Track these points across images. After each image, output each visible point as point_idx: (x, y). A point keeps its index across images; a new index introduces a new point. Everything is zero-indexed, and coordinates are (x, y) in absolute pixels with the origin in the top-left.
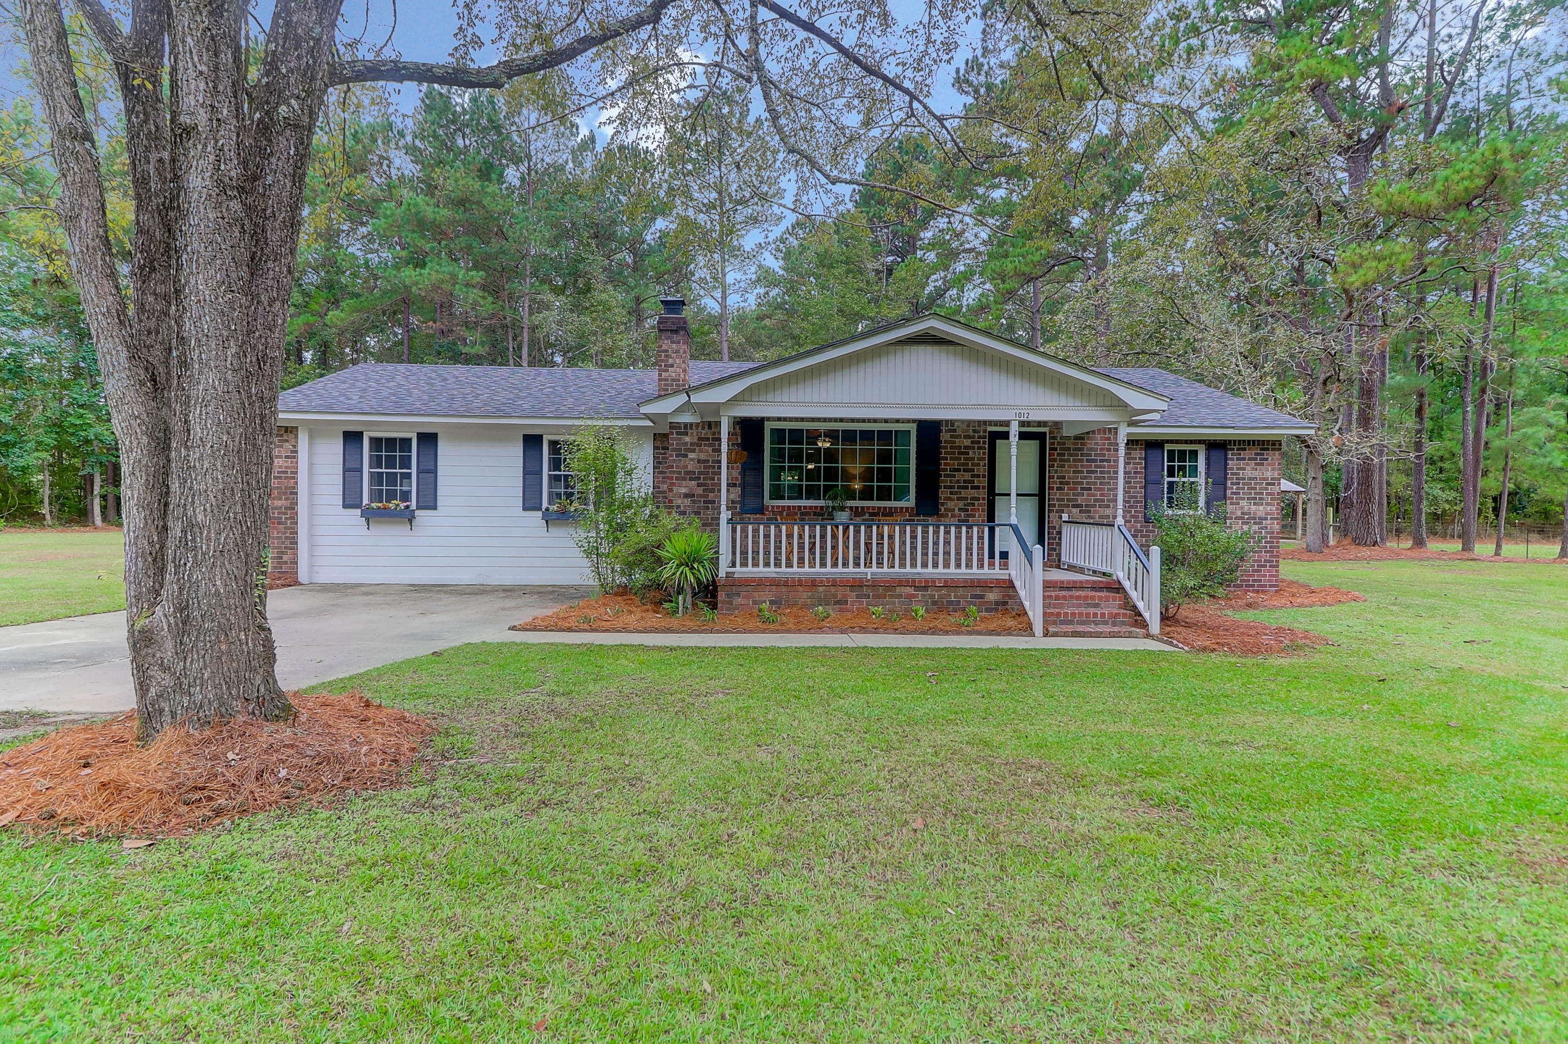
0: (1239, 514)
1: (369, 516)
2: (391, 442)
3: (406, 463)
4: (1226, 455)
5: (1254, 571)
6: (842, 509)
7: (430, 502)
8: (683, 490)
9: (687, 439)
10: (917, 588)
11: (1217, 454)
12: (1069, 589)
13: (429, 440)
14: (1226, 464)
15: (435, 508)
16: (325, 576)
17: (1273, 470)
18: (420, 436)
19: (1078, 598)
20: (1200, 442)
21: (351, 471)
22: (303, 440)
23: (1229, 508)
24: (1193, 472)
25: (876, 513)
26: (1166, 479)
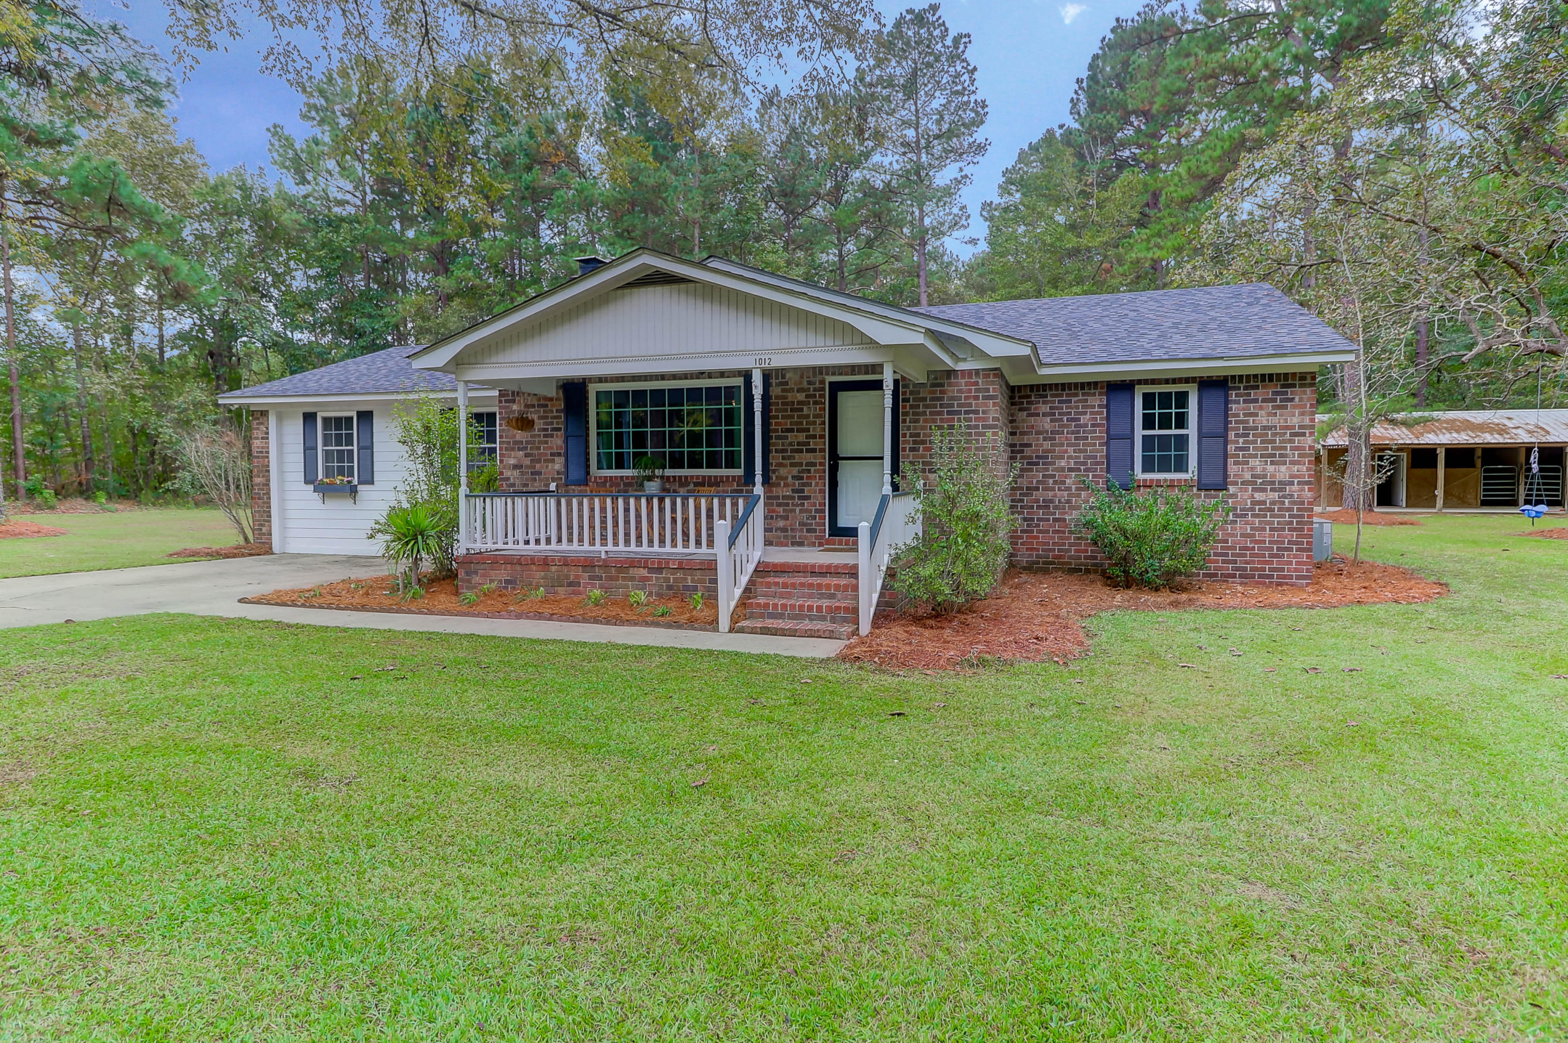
0: (1248, 476)
1: (325, 490)
2: (338, 420)
3: (350, 440)
4: (1227, 396)
5: (1271, 556)
6: (650, 479)
7: (368, 477)
8: (512, 461)
9: (515, 407)
10: (651, 570)
11: (1215, 396)
12: (822, 574)
13: (366, 417)
14: (1227, 409)
15: (372, 483)
16: (294, 547)
17: (1302, 414)
18: (360, 414)
19: (811, 586)
20: (1187, 380)
21: (309, 449)
22: (272, 420)
23: (1232, 469)
24: (1181, 422)
25: (702, 482)
26: (1139, 432)
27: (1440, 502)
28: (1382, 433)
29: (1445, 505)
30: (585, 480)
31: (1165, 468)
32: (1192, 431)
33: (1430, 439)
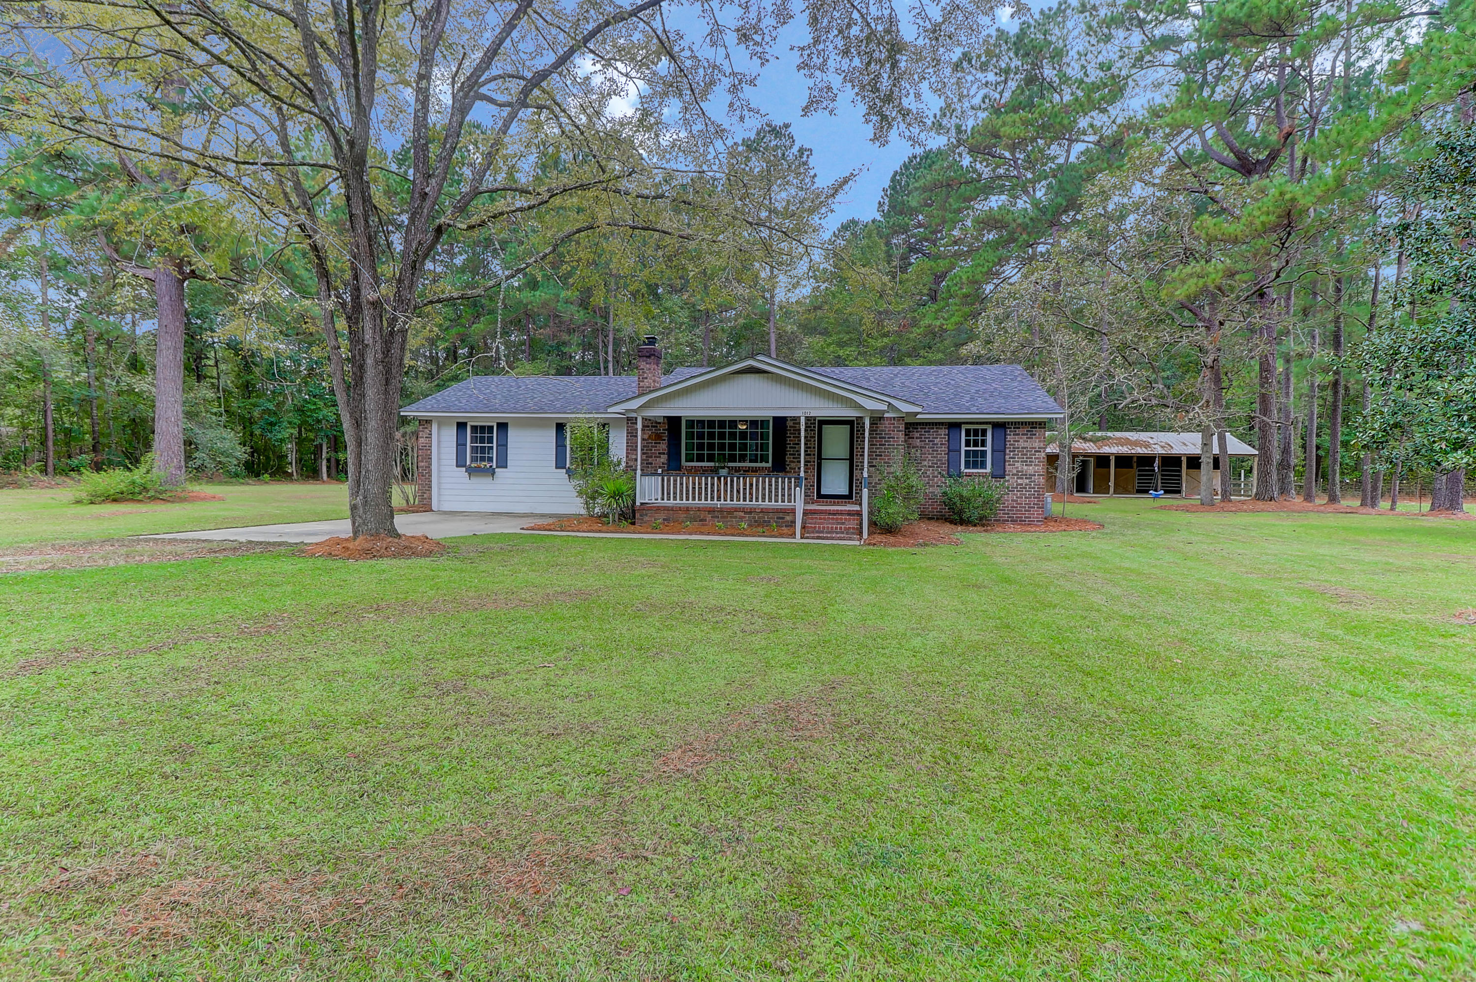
0: (1015, 472)
1: (471, 471)
2: (483, 428)
3: (490, 440)
4: (1006, 432)
5: (1025, 511)
6: (723, 468)
7: (503, 464)
10: (746, 513)
11: (1000, 432)
12: (834, 514)
13: (503, 426)
14: (1005, 439)
15: (506, 467)
16: (446, 507)
17: (1040, 442)
18: (498, 425)
20: (987, 423)
21: (460, 445)
22: (434, 427)
23: (1008, 468)
24: (983, 444)
25: (747, 470)
26: (964, 448)
27: (1112, 490)
28: (1079, 446)
29: (1115, 492)
30: (679, 468)
31: (975, 466)
32: (988, 448)
33: (1106, 450)
